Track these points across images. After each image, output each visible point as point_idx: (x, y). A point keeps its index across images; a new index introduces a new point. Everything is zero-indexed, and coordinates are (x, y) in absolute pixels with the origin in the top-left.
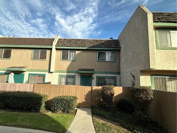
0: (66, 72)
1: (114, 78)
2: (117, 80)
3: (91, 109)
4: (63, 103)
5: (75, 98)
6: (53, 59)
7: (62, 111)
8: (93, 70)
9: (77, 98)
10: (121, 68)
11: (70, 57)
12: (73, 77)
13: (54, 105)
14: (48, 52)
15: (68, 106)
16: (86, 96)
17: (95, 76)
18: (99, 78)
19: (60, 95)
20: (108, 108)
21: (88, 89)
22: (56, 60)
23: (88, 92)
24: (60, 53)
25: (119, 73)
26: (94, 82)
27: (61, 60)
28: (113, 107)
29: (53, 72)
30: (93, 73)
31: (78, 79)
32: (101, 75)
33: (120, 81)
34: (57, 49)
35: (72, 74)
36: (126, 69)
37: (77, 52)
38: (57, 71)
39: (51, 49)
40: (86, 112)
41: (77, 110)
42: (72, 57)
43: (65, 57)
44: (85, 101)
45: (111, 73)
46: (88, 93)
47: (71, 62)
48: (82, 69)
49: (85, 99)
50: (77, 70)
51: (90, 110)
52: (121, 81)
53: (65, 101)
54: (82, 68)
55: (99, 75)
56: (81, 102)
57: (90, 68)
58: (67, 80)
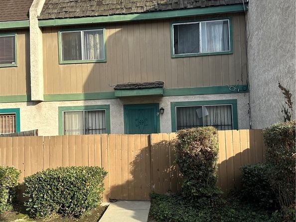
2: (239, 112)
3: (151, 202)
4: (57, 189)
5: (98, 173)
6: (36, 61)
7: (59, 212)
8: (160, 85)
9: (105, 174)
11: (88, 49)
12: (102, 111)
13: (31, 197)
14: (20, 39)
16: (135, 163)
19: (54, 167)
20: (198, 197)
21: (139, 142)
23: (138, 152)
24: (57, 39)
25: (245, 89)
27: (62, 62)
28: (215, 195)
29: (39, 102)
30: (161, 96)
31: (117, 118)
32: (187, 100)
34: (44, 29)
35: (99, 103)
37: (108, 33)
38: (50, 98)
39: (26, 30)
41: (106, 207)
42: (92, 51)
43: (71, 53)
44: (131, 177)
45: (218, 90)
46: (138, 156)
47: (94, 67)
48: (125, 86)
49: (133, 172)
50: (112, 90)
52: (253, 114)
53: (63, 182)
54: (126, 82)
55: (181, 99)
56: (120, 182)
57: (151, 80)
58: (86, 121)
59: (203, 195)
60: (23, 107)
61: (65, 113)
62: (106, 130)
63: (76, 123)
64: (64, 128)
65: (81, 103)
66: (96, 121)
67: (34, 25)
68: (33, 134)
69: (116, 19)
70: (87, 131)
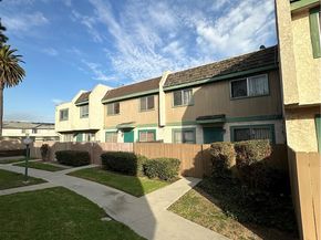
0: (181, 124)
2: (276, 132)
3: (203, 179)
6: (162, 107)
7: (158, 177)
9: (179, 162)
11: (185, 99)
12: (192, 131)
14: (156, 97)
18: (236, 130)
22: (167, 108)
24: (171, 95)
25: (280, 117)
26: (227, 137)
27: (173, 107)
29: (164, 126)
31: (200, 135)
32: (240, 125)
34: (165, 92)
35: (191, 126)
37: (194, 90)
38: (169, 124)
39: (158, 93)
41: (179, 179)
43: (177, 102)
44: (193, 166)
46: (196, 155)
47: (187, 108)
50: (194, 120)
55: (236, 124)
56: (188, 168)
57: (218, 113)
58: (184, 136)
60: (157, 128)
61: (175, 131)
63: (179, 137)
64: (174, 139)
65: (180, 127)
66: (188, 136)
67: (161, 90)
68: (160, 142)
69: (198, 82)
70: (184, 141)
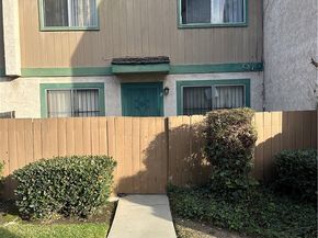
0: (70, 73)
1: (243, 87)
2: (252, 93)
4: (61, 184)
5: (107, 163)
6: (12, 27)
7: (61, 212)
8: (165, 61)
9: (115, 163)
10: (267, 46)
11: (75, 14)
12: (95, 90)
13: (27, 195)
15: (79, 195)
16: (149, 151)
17: (172, 82)
18: (187, 90)
19: (49, 156)
20: (233, 190)
21: (151, 127)
22: (24, 28)
23: (152, 138)
25: (259, 67)
26: (171, 102)
27: (43, 28)
28: (250, 186)
29: (16, 77)
30: (167, 73)
31: (113, 97)
32: (194, 79)
33: (263, 93)
35: (91, 80)
36: (289, 47)
40: (148, 209)
41: (116, 204)
42: (81, 16)
44: (143, 167)
45: (230, 68)
46: (152, 142)
47: (84, 35)
48: (124, 60)
49: (146, 162)
50: (108, 64)
51: (165, 200)
53: (69, 175)
54: (124, 56)
55: (188, 78)
56: (131, 173)
57: (153, 54)
58: (74, 101)
59: (239, 187)
61: (48, 91)
62: (100, 112)
63: (62, 104)
64: (47, 109)
65: (68, 80)
66: (87, 102)
68: (9, 116)
